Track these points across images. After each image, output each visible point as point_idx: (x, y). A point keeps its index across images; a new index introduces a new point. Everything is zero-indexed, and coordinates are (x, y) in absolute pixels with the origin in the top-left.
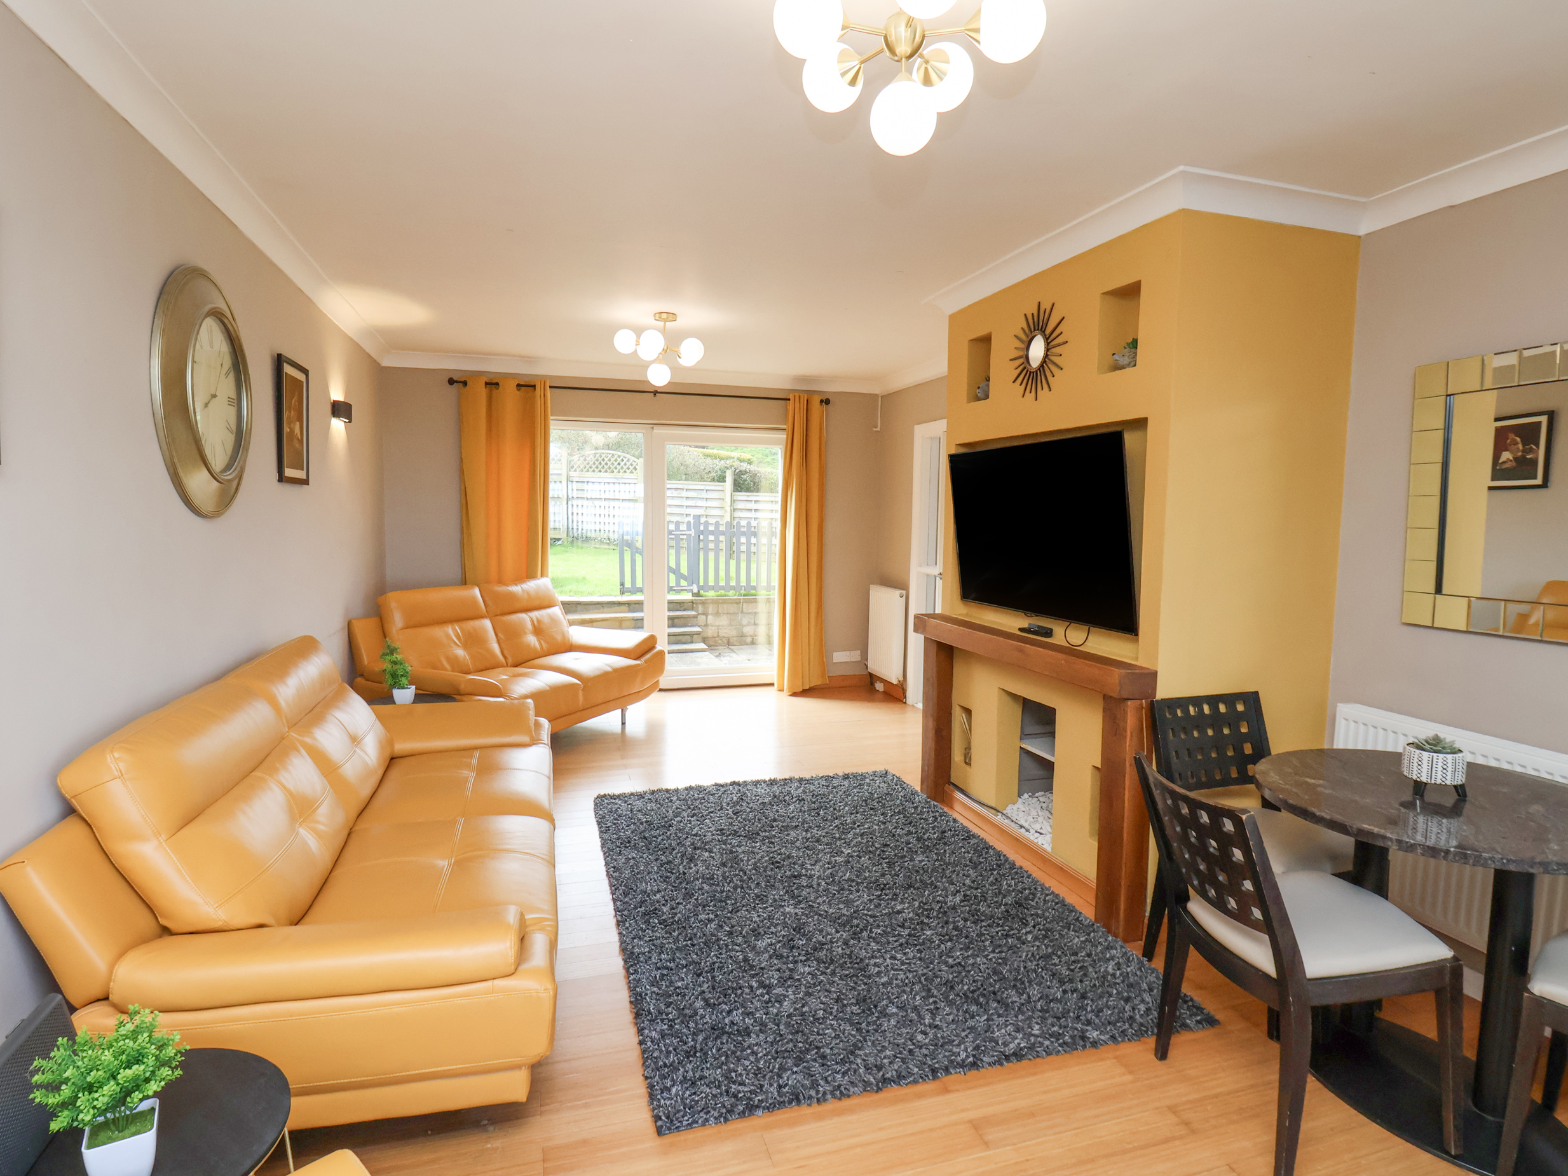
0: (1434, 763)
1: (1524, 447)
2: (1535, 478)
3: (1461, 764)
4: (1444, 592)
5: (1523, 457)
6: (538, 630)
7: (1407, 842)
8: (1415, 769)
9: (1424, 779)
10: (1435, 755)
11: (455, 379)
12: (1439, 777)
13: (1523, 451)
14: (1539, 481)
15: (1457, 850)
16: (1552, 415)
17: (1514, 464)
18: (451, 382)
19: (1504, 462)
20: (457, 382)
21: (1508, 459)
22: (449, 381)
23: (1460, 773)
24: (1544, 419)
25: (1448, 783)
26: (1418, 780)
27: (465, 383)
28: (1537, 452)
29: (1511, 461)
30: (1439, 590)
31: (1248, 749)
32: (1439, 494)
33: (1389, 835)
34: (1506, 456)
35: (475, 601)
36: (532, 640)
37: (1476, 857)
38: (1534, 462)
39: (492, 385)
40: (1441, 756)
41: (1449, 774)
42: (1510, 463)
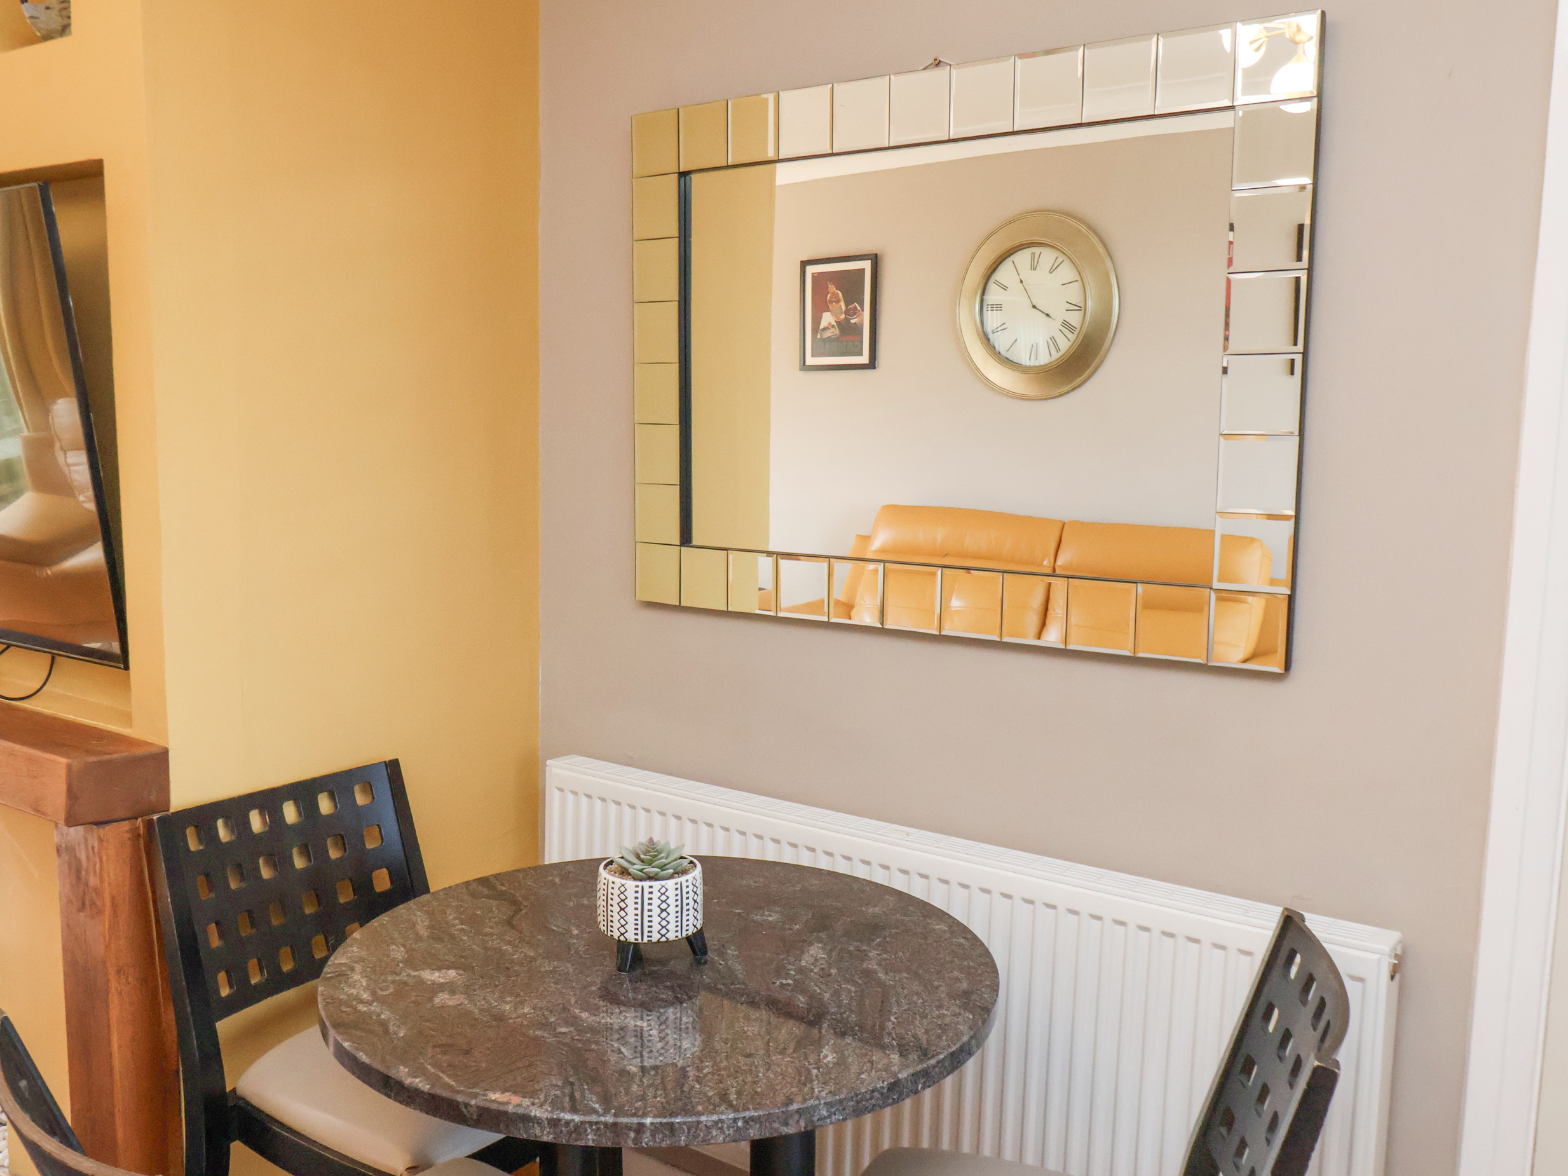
0: (646, 901)
1: (847, 306)
2: (860, 354)
3: (691, 894)
4: (694, 542)
5: (847, 320)
7: (567, 1123)
8: (616, 917)
9: (631, 937)
10: (646, 884)
12: (656, 927)
13: (847, 312)
14: (864, 359)
15: (659, 1120)
16: (875, 260)
17: (837, 332)
19: (825, 329)
21: (830, 324)
23: (692, 911)
24: (866, 265)
25: (671, 936)
26: (622, 938)
28: (861, 315)
29: (833, 326)
30: (686, 538)
31: (382, 881)
32: (676, 360)
33: (536, 1112)
34: (827, 319)
37: (690, 1126)
38: (858, 329)
40: (656, 884)
41: (672, 918)
42: (832, 330)
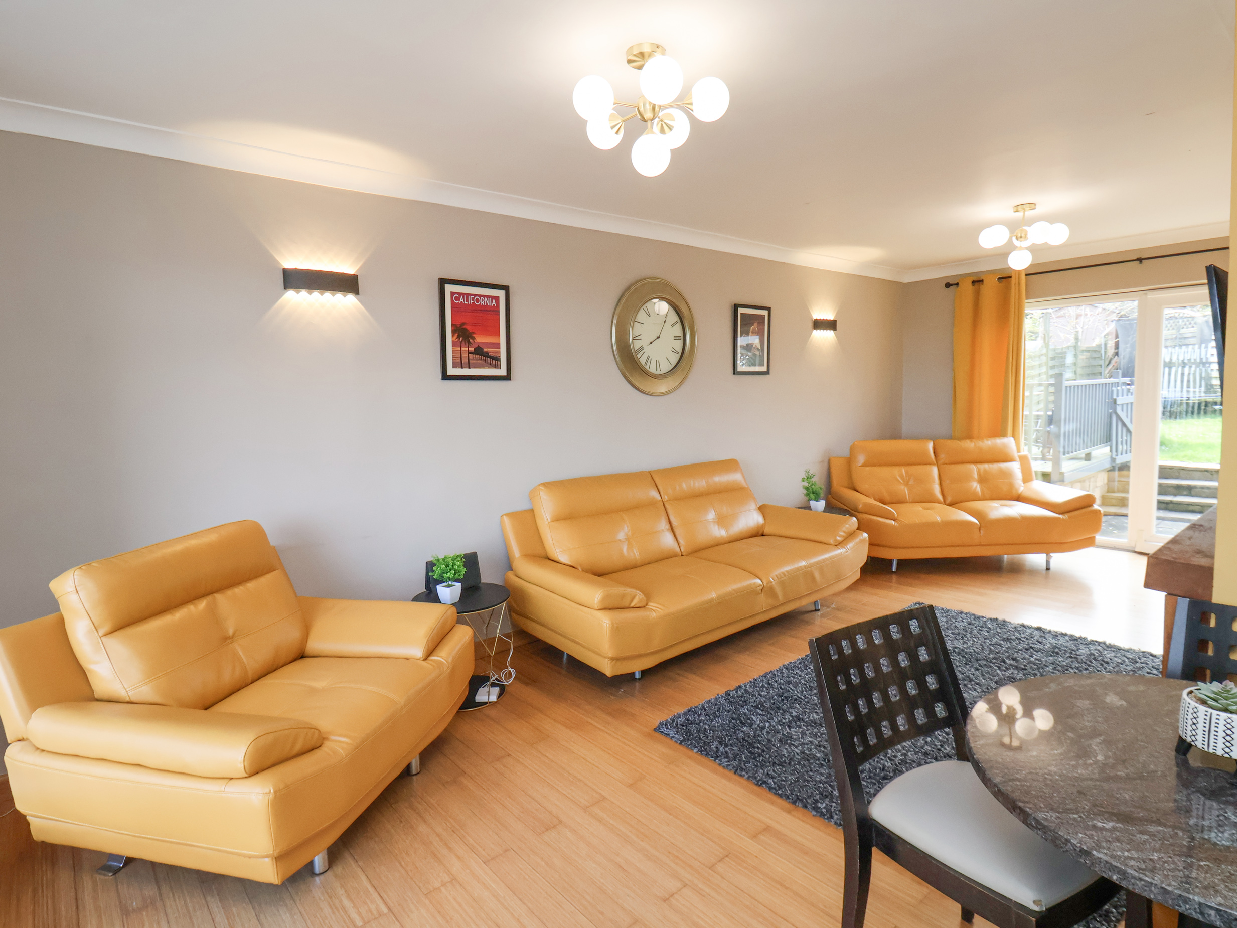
6: (982, 479)
11: (951, 283)
18: (948, 285)
20: (952, 285)
22: (946, 287)
27: (957, 284)
35: (926, 453)
36: (976, 486)
39: (977, 282)
